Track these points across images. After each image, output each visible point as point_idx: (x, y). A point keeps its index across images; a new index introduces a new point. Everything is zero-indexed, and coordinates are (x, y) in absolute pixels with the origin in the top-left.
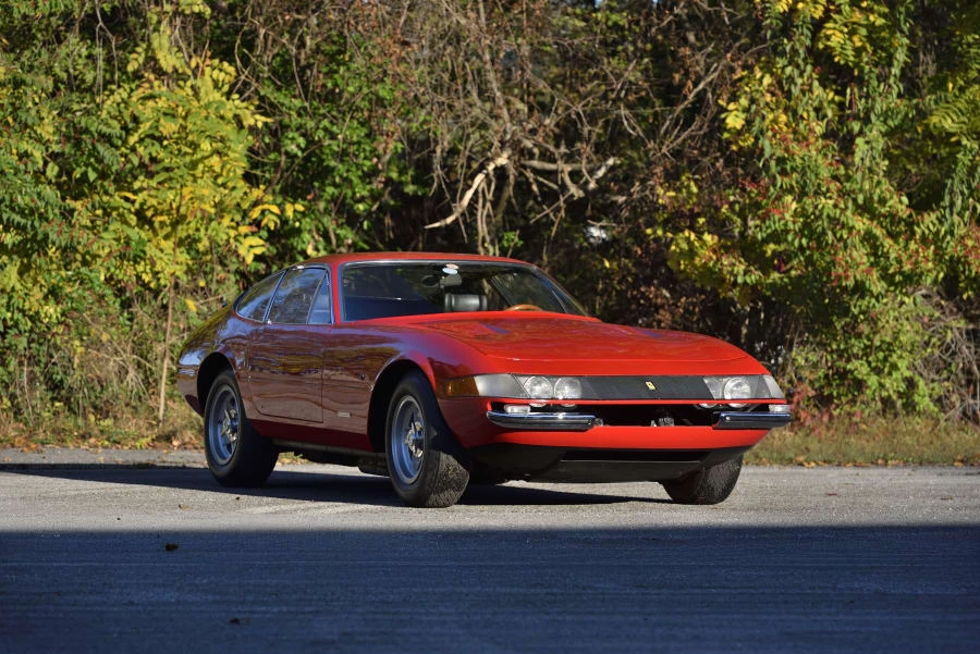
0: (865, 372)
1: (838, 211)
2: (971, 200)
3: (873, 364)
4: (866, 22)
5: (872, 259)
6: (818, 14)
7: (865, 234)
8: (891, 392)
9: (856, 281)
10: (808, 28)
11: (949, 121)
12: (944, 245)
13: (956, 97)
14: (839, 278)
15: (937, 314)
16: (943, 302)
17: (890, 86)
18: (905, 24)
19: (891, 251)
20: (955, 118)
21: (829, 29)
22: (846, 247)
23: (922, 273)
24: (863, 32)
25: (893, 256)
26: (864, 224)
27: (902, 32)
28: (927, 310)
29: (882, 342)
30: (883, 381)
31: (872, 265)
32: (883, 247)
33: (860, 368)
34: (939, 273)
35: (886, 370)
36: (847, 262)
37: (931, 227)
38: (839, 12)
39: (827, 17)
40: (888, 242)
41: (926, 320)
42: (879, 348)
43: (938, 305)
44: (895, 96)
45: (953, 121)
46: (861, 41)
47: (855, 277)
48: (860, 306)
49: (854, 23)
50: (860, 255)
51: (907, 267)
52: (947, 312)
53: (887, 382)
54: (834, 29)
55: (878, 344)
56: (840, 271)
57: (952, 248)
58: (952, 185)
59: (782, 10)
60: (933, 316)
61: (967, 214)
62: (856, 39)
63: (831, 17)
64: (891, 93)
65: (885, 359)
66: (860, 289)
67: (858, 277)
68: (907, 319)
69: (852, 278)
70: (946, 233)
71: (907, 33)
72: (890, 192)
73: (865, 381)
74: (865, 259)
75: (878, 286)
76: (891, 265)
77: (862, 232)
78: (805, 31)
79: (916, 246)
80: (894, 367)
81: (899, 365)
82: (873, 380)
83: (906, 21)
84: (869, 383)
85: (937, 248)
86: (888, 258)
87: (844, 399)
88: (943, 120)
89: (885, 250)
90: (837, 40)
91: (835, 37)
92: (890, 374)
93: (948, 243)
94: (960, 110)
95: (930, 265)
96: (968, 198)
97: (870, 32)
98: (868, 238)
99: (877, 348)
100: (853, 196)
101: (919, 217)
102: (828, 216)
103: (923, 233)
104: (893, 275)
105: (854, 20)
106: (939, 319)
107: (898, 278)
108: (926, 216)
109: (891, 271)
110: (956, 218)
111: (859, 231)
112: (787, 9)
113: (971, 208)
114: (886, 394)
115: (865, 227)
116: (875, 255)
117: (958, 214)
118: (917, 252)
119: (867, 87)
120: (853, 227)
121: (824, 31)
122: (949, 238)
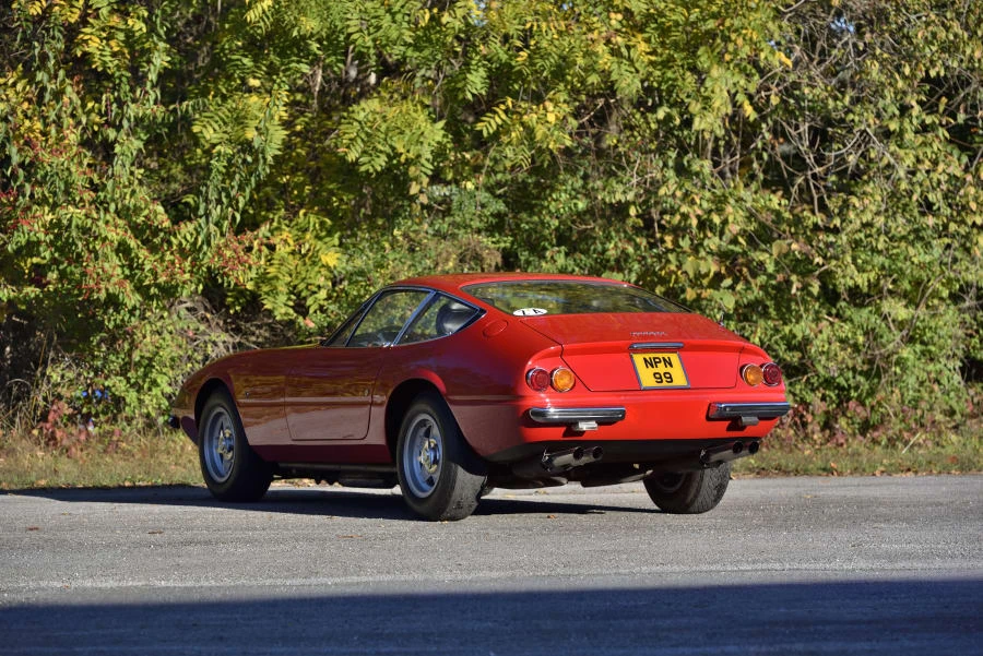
0: (123, 388)
1: (89, 221)
2: (230, 209)
3: (133, 381)
4: (124, 27)
5: (127, 272)
6: (74, 19)
7: (120, 244)
8: (150, 408)
9: (108, 294)
10: (60, 31)
11: (212, 131)
12: (201, 256)
13: (219, 105)
14: (91, 291)
15: (202, 327)
16: (208, 316)
17: (146, 92)
18: (162, 28)
19: (146, 262)
20: (217, 128)
21: (87, 34)
22: (97, 258)
23: (177, 285)
24: (121, 36)
25: (147, 267)
26: (118, 234)
27: (159, 36)
28: (192, 323)
29: (142, 357)
30: (142, 397)
31: (126, 277)
32: (138, 259)
33: (118, 385)
34: (197, 285)
35: (146, 386)
36: (98, 274)
37: (188, 237)
38: (97, 17)
39: (84, 21)
40: (143, 253)
41: (191, 334)
42: (138, 364)
43: (204, 319)
44: (152, 102)
45: (215, 130)
46: (119, 46)
47: (107, 290)
48: (115, 320)
49: (112, 27)
50: (113, 266)
51: (162, 279)
52: (213, 325)
53: (147, 399)
54: (91, 34)
55: (137, 359)
56: (92, 283)
57: (209, 259)
58: (207, 192)
59: (35, 13)
60: (198, 329)
61: (226, 223)
62: (113, 43)
63: (88, 22)
64: (148, 100)
65: (145, 375)
66: (113, 302)
67: (111, 291)
68: (171, 333)
69: (103, 291)
70: (203, 243)
71: (164, 37)
72: (145, 200)
73: (124, 399)
74: (119, 270)
75: (133, 299)
76: (146, 277)
77: (116, 243)
78: (57, 34)
79: (172, 257)
80: (154, 383)
81: (159, 381)
82: (132, 396)
83: (162, 25)
84: (128, 400)
85: (194, 260)
86: (143, 270)
87: (102, 418)
88: (204, 130)
89: (140, 261)
90: (94, 46)
91: (92, 43)
92: (150, 389)
93: (205, 254)
94: (222, 119)
95: (187, 276)
96: (227, 208)
97: (127, 37)
98: (123, 249)
99: (136, 364)
100: (106, 205)
101: (176, 227)
102: (77, 226)
103: (181, 244)
104: (149, 287)
105: (111, 24)
106: (204, 333)
107: (153, 290)
108: (182, 225)
109: (147, 283)
110: (212, 228)
111: (112, 242)
112: (40, 12)
113: (230, 218)
114: (146, 411)
115: (119, 238)
116: (131, 267)
117: (216, 224)
118: (173, 263)
119: (119, 91)
120: (106, 238)
121: (81, 36)
122: (205, 247)
